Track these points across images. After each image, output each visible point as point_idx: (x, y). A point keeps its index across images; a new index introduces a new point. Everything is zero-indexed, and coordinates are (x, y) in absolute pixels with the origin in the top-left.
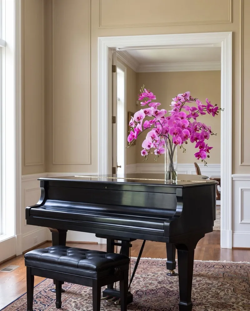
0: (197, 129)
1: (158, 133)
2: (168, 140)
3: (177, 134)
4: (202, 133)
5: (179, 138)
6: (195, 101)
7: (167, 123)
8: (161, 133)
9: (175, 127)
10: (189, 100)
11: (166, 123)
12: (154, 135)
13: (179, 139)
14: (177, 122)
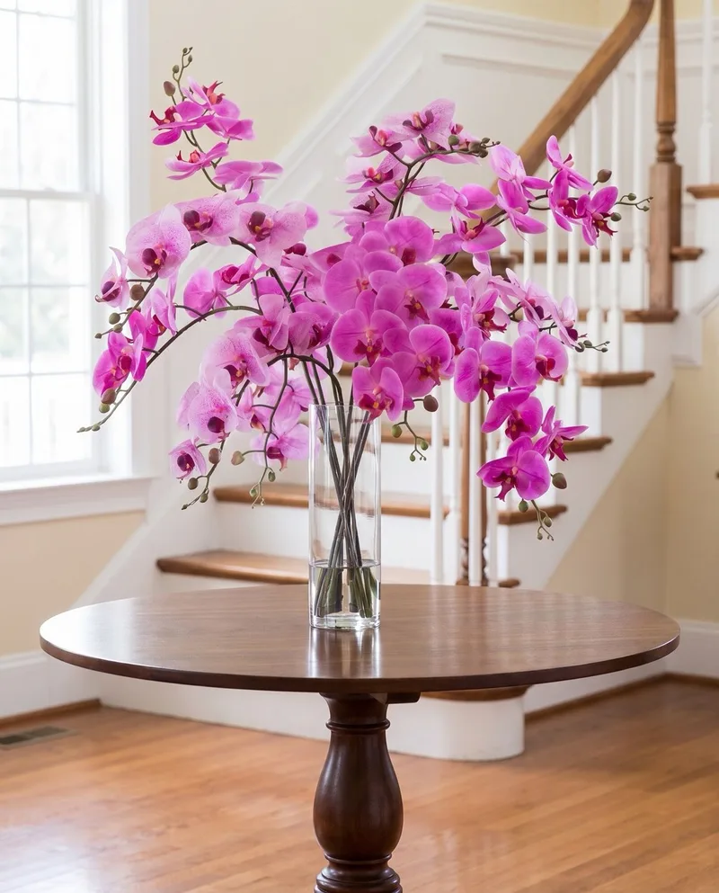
0: (496, 321)
1: (270, 348)
2: (326, 382)
3: (377, 349)
4: (526, 348)
5: (388, 375)
6: (484, 154)
7: (323, 280)
8: (283, 345)
9: (368, 308)
10: (448, 149)
11: (315, 280)
12: (243, 358)
13: (391, 379)
14: (378, 280)
